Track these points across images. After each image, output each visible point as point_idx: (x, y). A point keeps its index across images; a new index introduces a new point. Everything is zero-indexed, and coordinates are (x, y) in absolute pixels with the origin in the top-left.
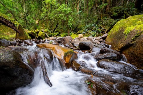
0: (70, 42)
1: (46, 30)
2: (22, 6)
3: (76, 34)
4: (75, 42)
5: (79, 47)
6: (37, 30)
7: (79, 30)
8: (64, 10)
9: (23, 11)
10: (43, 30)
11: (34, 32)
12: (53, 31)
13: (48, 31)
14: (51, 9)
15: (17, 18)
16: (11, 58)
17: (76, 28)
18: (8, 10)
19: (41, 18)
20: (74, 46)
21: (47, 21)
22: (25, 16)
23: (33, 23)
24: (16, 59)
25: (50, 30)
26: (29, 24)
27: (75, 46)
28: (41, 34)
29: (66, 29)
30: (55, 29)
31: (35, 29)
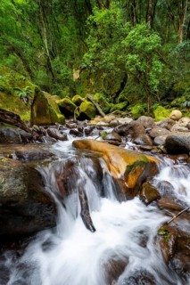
0: (147, 132)
1: (96, 97)
2: (39, 32)
3: (167, 108)
4: (158, 134)
5: (165, 147)
6: (78, 97)
7: (175, 97)
8: (140, 42)
9: (42, 45)
10: (91, 97)
11: (71, 102)
12: (114, 99)
13: (101, 100)
14: (111, 37)
15: (31, 65)
16: (20, 188)
17: (170, 90)
18: (9, 44)
19: (85, 66)
20: (155, 144)
21: (99, 71)
22: (48, 60)
23: (66, 79)
24: (29, 187)
25: (107, 95)
26: (59, 81)
27: (157, 145)
28: (85, 105)
29: (145, 94)
30: (118, 94)
31: (73, 93)
